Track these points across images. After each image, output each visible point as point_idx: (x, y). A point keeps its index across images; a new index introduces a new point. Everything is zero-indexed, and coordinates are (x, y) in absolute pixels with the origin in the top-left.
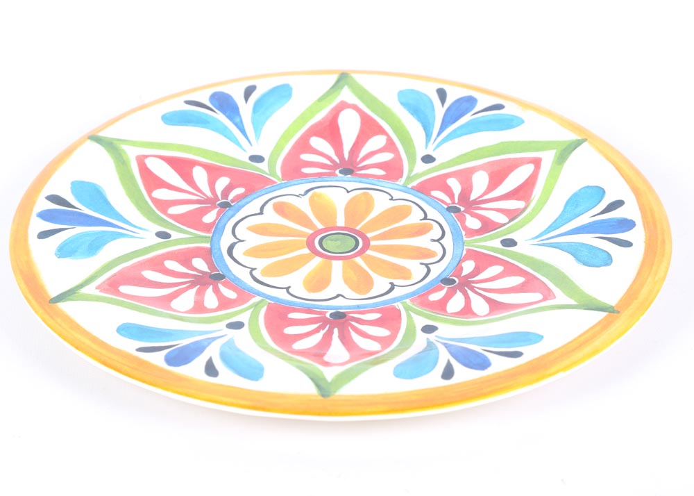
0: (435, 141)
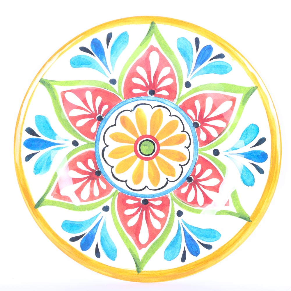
0: (192, 74)
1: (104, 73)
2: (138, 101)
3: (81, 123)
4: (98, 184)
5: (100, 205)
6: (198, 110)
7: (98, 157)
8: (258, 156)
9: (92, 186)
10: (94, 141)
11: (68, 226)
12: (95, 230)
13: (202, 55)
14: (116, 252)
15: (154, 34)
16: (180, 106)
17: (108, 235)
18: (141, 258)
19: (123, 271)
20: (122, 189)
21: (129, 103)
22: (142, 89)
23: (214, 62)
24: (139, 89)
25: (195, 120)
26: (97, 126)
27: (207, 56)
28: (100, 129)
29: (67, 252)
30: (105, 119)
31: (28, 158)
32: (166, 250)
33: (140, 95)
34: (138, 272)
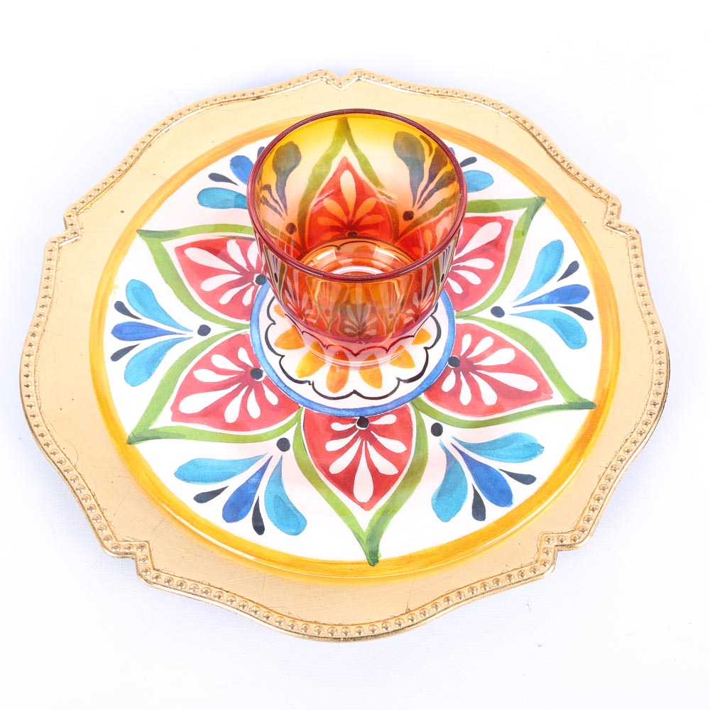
1: (279, 465)
2: (288, 385)
3: (396, 446)
4: (471, 350)
5: (501, 323)
6: (234, 291)
7: (429, 382)
8: (243, 169)
9: (482, 357)
10: (409, 404)
11: (574, 338)
12: (543, 298)
13: (136, 336)
14: (545, 248)
15: (150, 429)
16: (247, 320)
17: (532, 277)
18: (522, 211)
19: (563, 220)
20: (447, 312)
21: (300, 396)
22: (263, 391)
23: (137, 311)
24: (265, 397)
25: (255, 286)
26: (379, 417)
27: (134, 326)
28: (380, 409)
29: (613, 312)
30: (358, 414)
31: (527, 479)
32: (480, 190)
33: (274, 389)
34: (543, 200)
